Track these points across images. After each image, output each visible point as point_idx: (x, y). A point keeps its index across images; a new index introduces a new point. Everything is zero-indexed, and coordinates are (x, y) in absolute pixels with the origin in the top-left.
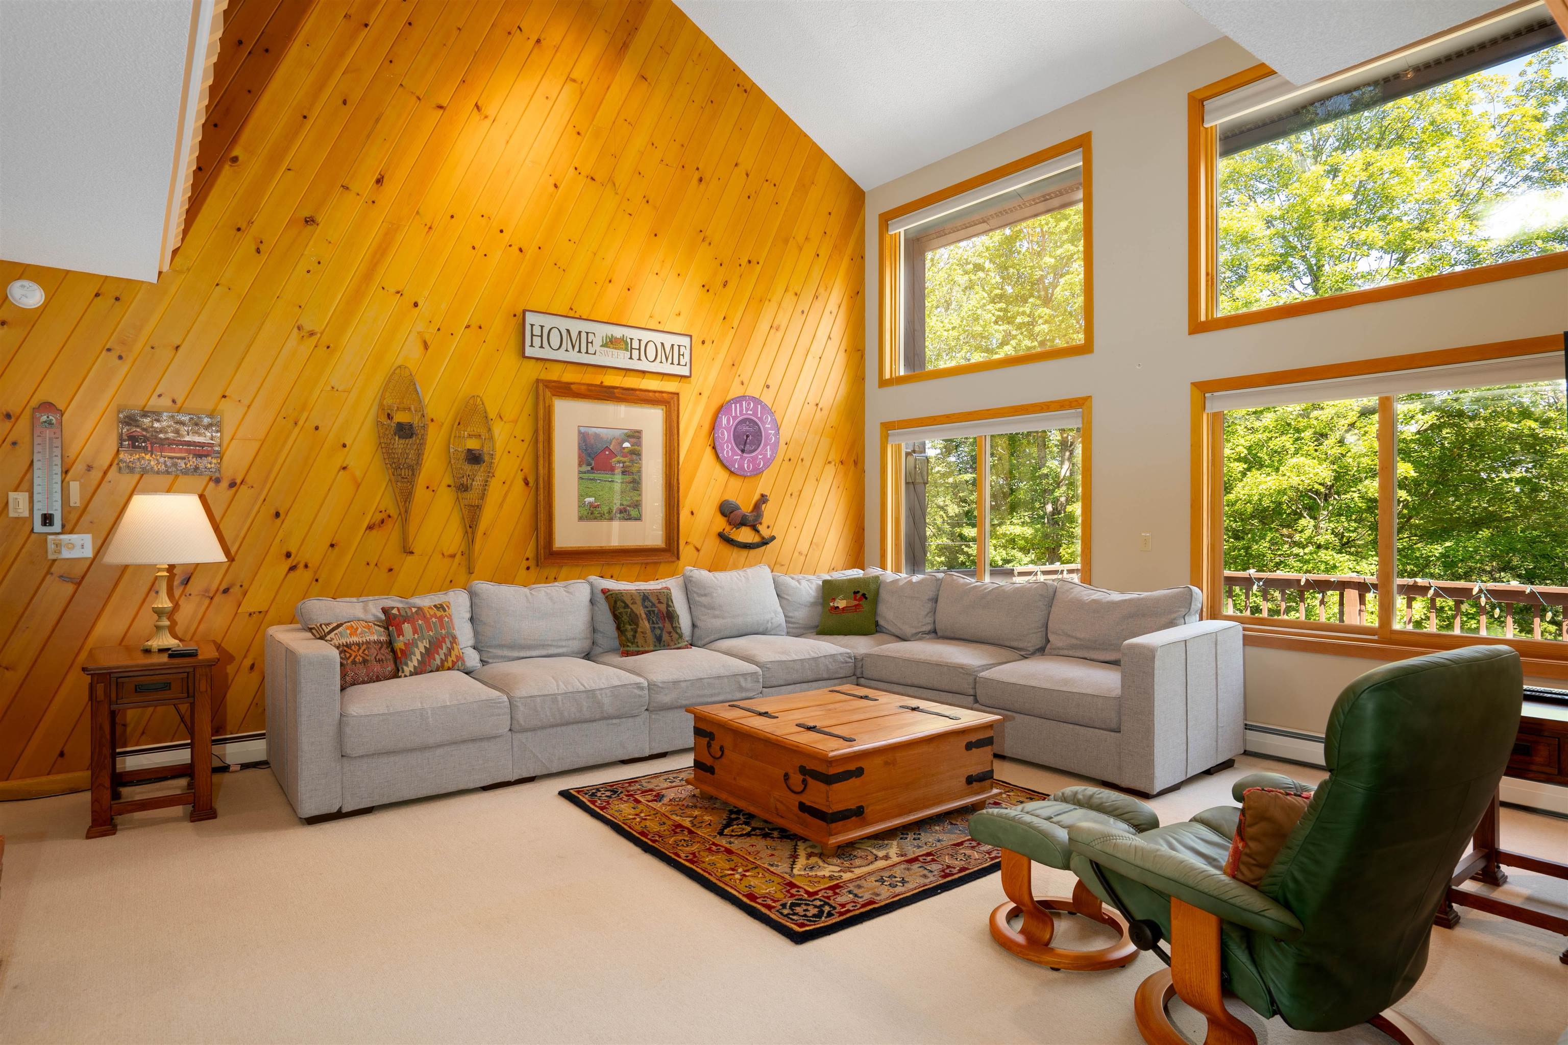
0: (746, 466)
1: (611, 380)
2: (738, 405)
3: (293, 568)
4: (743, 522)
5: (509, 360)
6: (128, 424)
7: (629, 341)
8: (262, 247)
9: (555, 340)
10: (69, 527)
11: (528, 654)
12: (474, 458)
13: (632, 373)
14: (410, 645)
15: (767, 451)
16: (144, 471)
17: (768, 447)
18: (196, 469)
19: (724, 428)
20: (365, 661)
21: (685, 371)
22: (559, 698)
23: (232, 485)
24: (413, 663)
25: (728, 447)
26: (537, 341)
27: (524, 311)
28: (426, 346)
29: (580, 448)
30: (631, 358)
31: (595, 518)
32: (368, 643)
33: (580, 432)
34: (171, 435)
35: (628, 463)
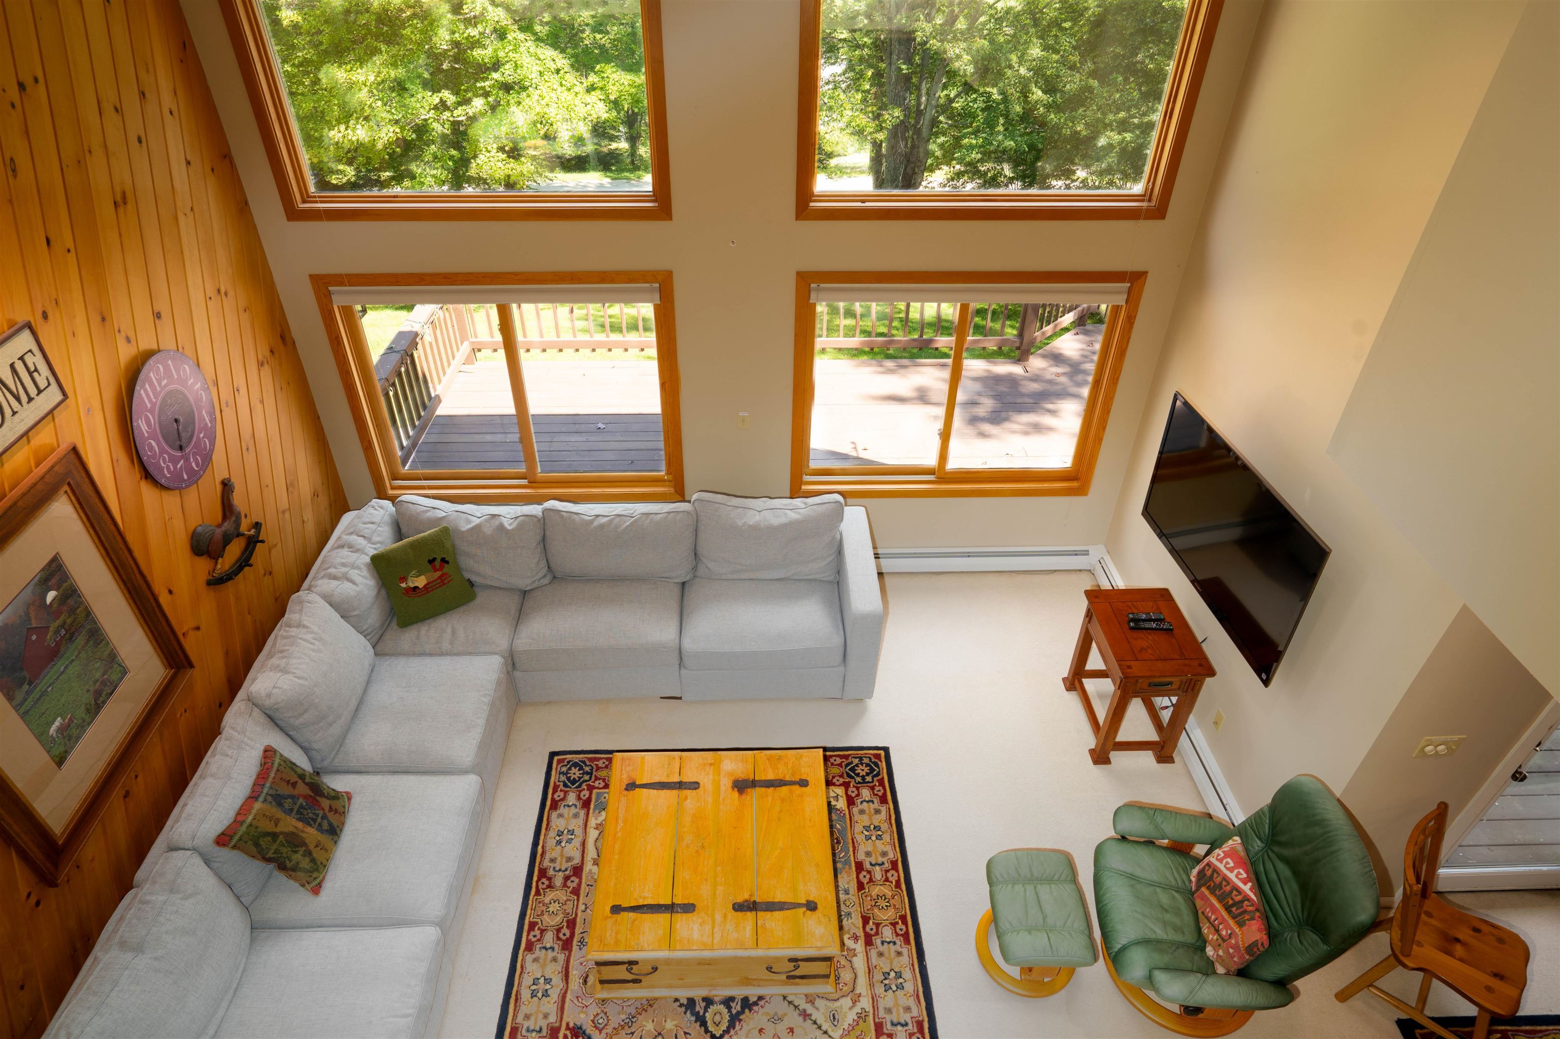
0: (194, 465)
15: (204, 419)
17: (204, 412)
19: (149, 438)
25: (164, 460)
31: (78, 739)
35: (69, 621)
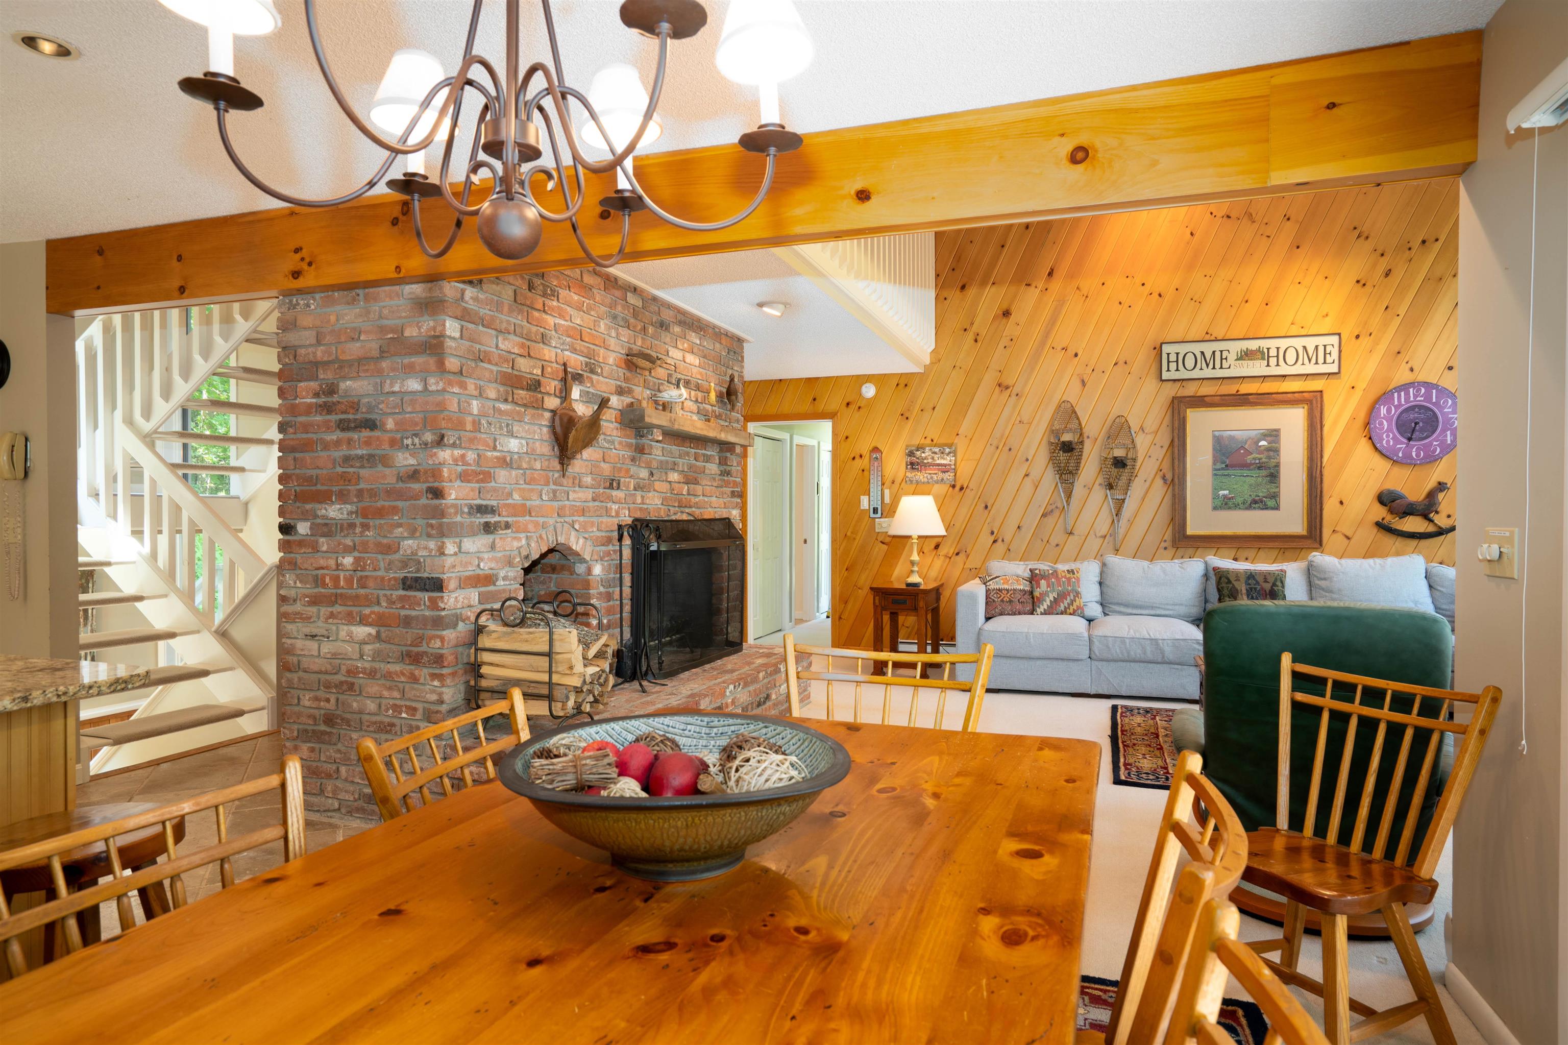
0: (1414, 454)
1: (1246, 388)
2: (1402, 394)
3: (995, 541)
4: (1409, 511)
5: (1151, 384)
6: (910, 456)
7: (1266, 351)
8: (978, 338)
9: (1190, 362)
10: (885, 514)
11: (1139, 612)
12: (1119, 463)
13: (1270, 379)
14: (1044, 595)
15: (1446, 436)
16: (917, 482)
17: (1449, 433)
18: (942, 479)
19: (1384, 417)
20: (1010, 601)
21: (1334, 368)
22: (1127, 641)
23: (962, 489)
24: (1044, 606)
25: (1388, 436)
26: (1173, 366)
27: (1162, 344)
28: (1083, 383)
29: (1214, 449)
30: (1268, 365)
31: (1230, 508)
32: (1014, 590)
33: (1214, 436)
34: (930, 461)
35: (1264, 460)
